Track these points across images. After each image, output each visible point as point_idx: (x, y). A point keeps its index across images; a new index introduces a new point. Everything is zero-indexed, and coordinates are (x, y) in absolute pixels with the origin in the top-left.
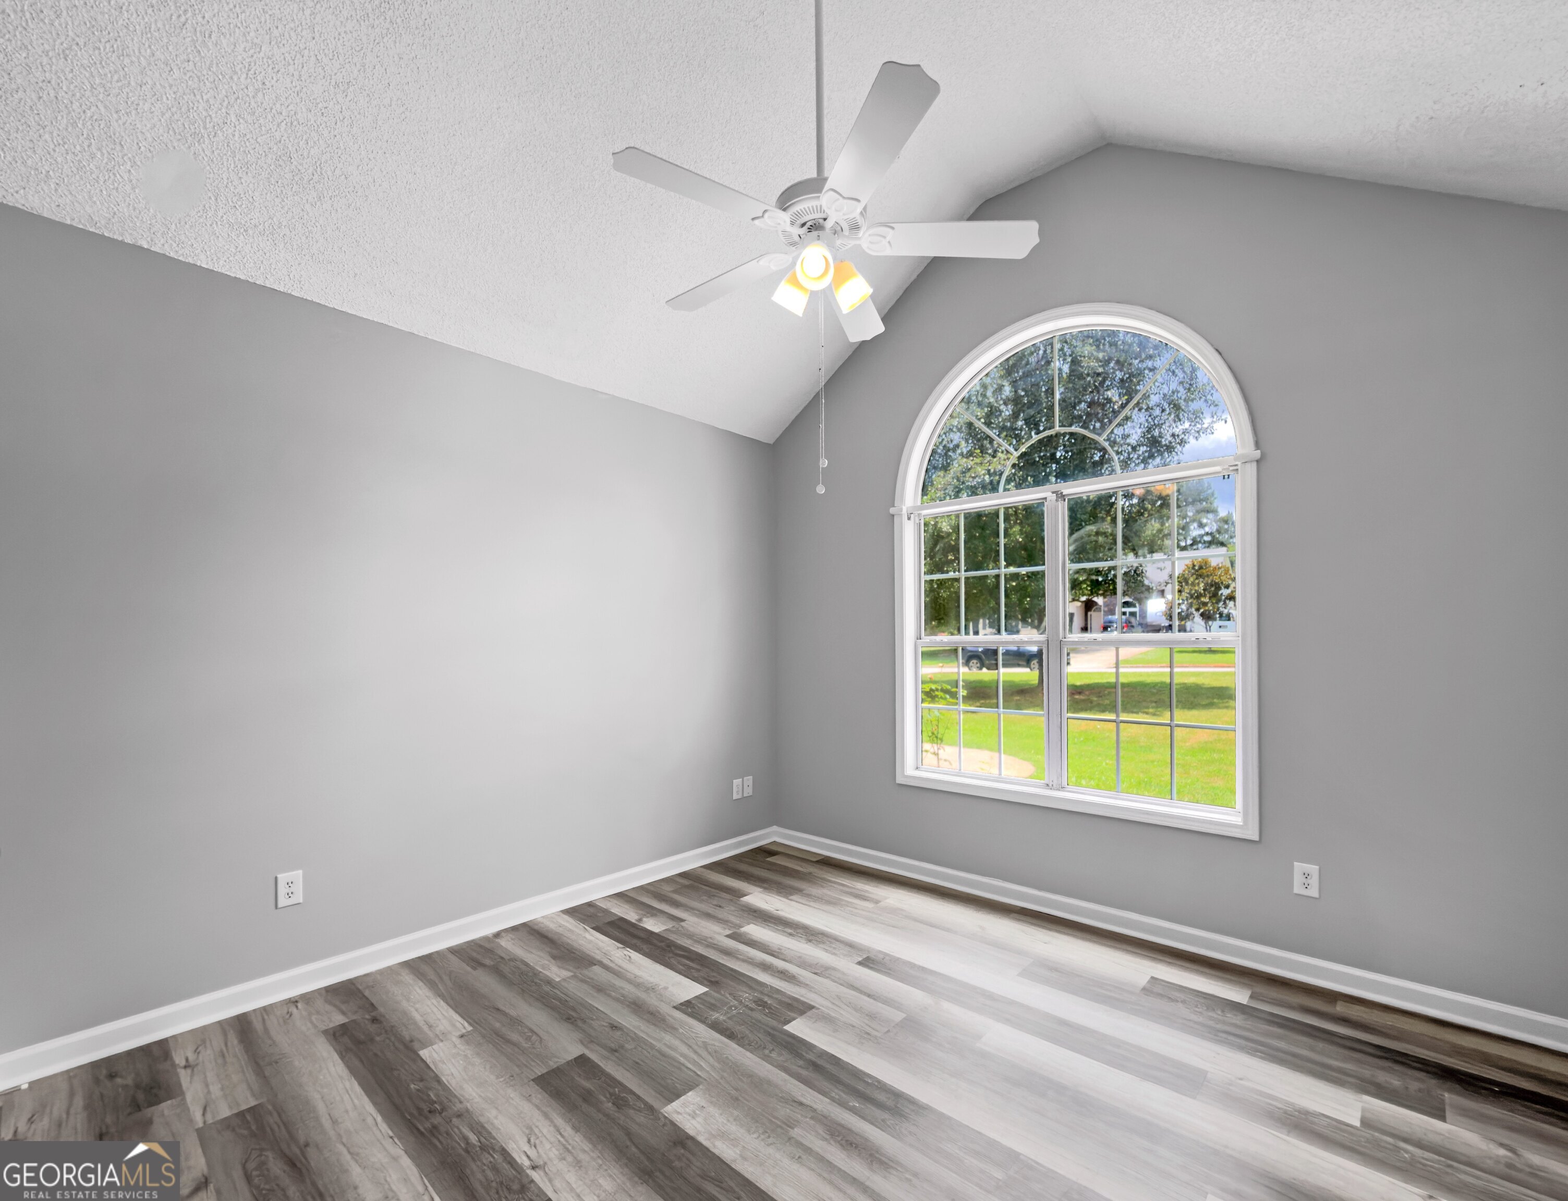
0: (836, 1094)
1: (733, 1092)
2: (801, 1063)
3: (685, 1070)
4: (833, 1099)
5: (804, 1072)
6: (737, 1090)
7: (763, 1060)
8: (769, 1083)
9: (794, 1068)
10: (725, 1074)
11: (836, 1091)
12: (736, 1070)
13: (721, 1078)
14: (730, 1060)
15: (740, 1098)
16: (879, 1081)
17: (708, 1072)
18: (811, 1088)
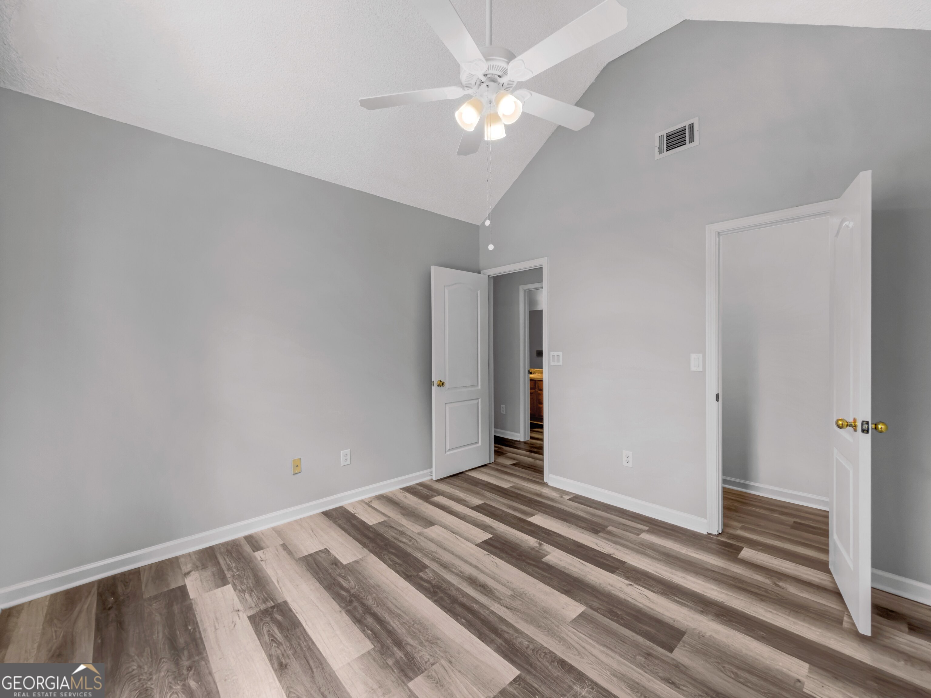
0: (485, 612)
1: (548, 616)
2: (506, 636)
3: (586, 634)
4: (488, 609)
5: (504, 628)
6: (546, 618)
7: (533, 639)
8: (526, 621)
9: (511, 631)
10: (556, 628)
11: (485, 614)
12: (550, 632)
13: (558, 626)
14: (556, 639)
15: (543, 612)
16: (457, 620)
17: (569, 631)
18: (500, 616)
